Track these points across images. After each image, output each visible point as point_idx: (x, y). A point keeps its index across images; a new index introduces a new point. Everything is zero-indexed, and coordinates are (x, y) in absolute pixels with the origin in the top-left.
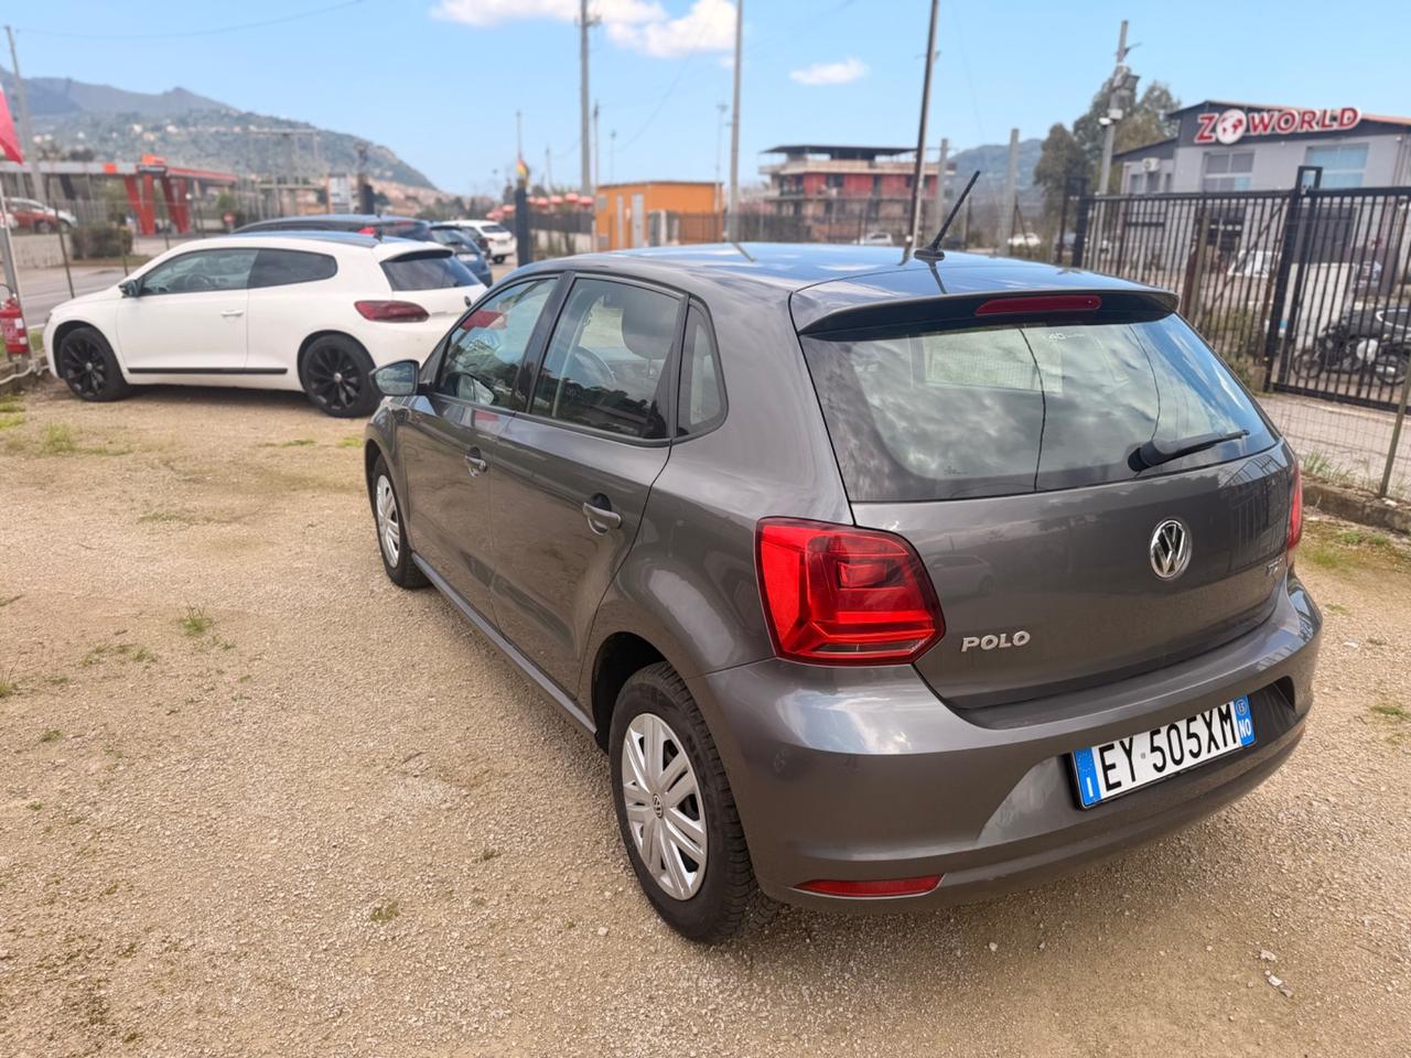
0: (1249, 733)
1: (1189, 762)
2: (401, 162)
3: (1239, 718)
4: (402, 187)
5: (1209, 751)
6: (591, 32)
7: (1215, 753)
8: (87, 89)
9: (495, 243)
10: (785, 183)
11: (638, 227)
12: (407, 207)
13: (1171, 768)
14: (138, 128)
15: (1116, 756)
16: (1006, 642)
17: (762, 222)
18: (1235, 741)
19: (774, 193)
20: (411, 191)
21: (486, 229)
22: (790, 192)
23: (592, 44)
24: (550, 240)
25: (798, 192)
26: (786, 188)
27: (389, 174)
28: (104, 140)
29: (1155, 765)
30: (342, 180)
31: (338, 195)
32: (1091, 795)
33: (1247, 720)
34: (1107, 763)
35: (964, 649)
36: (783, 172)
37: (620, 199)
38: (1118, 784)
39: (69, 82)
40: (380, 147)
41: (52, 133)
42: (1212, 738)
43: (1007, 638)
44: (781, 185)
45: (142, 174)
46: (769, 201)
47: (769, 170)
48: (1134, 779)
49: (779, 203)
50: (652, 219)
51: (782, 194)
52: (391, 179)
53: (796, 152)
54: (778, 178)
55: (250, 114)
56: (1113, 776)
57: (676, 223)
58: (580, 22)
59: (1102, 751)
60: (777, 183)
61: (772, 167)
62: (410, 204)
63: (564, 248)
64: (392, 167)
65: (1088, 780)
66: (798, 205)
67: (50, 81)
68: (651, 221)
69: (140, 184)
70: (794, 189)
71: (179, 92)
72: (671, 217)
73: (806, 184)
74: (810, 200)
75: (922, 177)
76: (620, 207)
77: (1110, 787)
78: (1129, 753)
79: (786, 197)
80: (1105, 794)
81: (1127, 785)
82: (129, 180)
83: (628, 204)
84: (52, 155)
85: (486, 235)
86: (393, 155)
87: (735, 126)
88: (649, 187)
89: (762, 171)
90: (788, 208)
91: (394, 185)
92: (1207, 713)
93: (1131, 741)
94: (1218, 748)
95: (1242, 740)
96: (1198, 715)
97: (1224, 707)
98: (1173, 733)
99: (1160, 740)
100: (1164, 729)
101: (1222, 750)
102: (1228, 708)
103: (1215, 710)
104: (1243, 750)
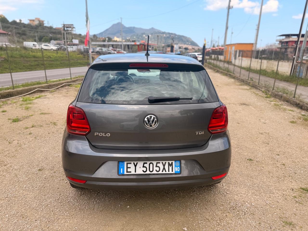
0: (178, 171)
1: (155, 172)
2: (192, 41)
3: (175, 166)
4: (192, 46)
5: (163, 171)
6: (230, 10)
7: (164, 172)
8: (137, 28)
9: (199, 58)
10: (283, 43)
11: (233, 54)
12: (192, 50)
13: (148, 172)
14: (144, 36)
15: (132, 166)
16: (105, 135)
17: (274, 53)
18: (172, 171)
19: (280, 46)
20: (194, 47)
21: (198, 55)
22: (284, 46)
23: (230, 13)
24: (214, 57)
25: (286, 46)
26: (283, 45)
27: (190, 43)
28: (138, 38)
29: (143, 171)
30: (177, 45)
31: (176, 48)
32: (122, 172)
33: (178, 167)
34: (128, 167)
35: (95, 135)
36: (283, 41)
37: (230, 47)
38: (131, 172)
39: (134, 27)
40: (189, 38)
41: (130, 37)
42: (164, 169)
43: (105, 134)
44: (282, 44)
45: (141, 44)
46: (278, 48)
47: (279, 40)
48: (135, 172)
49: (281, 48)
50: (236, 52)
51: (282, 46)
52: (190, 45)
53: (288, 36)
54: (281, 42)
55: (164, 32)
56: (129, 170)
57: (241, 53)
58: (228, 8)
59: (127, 164)
60: (281, 43)
61: (280, 40)
62: (193, 50)
63: (217, 59)
64: (190, 42)
65: (122, 169)
66: (286, 49)
67: (131, 27)
68: (235, 52)
69: (140, 46)
70: (285, 45)
71: (152, 28)
72: (240, 51)
73: (289, 44)
74: (289, 48)
75: (299, 41)
76: (230, 49)
77: (127, 172)
78: (135, 166)
79: (282, 47)
80: (125, 173)
81: (133, 172)
82: (138, 45)
83: (231, 48)
84: (129, 41)
85: (197, 56)
86: (191, 39)
87: (258, 30)
88: (236, 45)
89: (277, 41)
90: (283, 49)
91: (191, 46)
92: (164, 162)
93: (137, 163)
94: (166, 171)
95: (175, 171)
96: (161, 162)
97: (170, 162)
98: (151, 165)
99: (147, 165)
100: (148, 163)
101: (167, 172)
102: (172, 163)
103: (167, 162)
104: (175, 174)
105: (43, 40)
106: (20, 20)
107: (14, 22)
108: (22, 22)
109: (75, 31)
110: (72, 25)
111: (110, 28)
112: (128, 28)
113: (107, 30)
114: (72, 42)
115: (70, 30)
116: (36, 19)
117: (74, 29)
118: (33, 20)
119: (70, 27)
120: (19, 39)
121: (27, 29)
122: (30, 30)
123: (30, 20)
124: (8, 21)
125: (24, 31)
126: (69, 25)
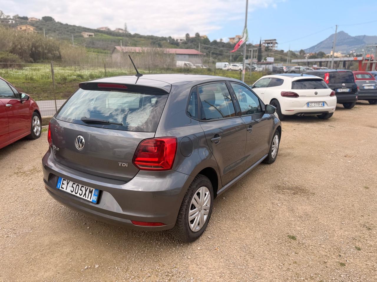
0: (95, 200)
1: (78, 195)
3: (94, 195)
5: (84, 196)
7: (84, 198)
13: (74, 193)
18: (90, 199)
29: (71, 190)
32: (58, 187)
34: (63, 183)
39: (365, 36)
41: (355, 50)
42: (85, 194)
56: (63, 186)
59: (64, 180)
65: (59, 184)
67: (359, 36)
77: (62, 188)
78: (68, 184)
80: (60, 188)
81: (64, 190)
92: (87, 187)
93: (69, 182)
94: (86, 197)
95: (92, 200)
96: (85, 186)
97: (91, 189)
98: (78, 186)
99: (74, 186)
100: (76, 184)
101: (86, 199)
102: (92, 190)
103: (89, 188)
104: (92, 202)
105: (238, 59)
106: (221, 40)
107: (215, 42)
108: (222, 41)
109: (277, 47)
110: (275, 40)
111: (326, 40)
112: (355, 38)
113: (321, 43)
114: (266, 60)
115: (271, 47)
116: (237, 36)
117: (276, 45)
118: (233, 39)
119: (272, 43)
120: (215, 59)
121: (225, 49)
122: (228, 50)
123: (231, 39)
124: (209, 41)
125: (222, 51)
126: (271, 40)
